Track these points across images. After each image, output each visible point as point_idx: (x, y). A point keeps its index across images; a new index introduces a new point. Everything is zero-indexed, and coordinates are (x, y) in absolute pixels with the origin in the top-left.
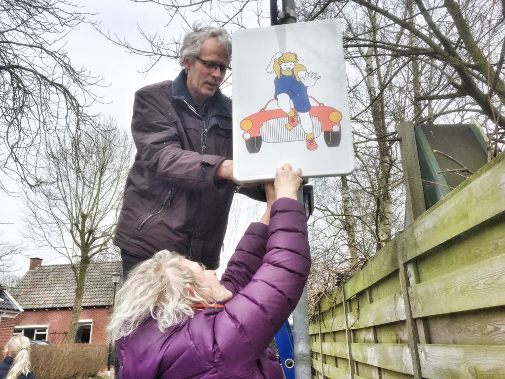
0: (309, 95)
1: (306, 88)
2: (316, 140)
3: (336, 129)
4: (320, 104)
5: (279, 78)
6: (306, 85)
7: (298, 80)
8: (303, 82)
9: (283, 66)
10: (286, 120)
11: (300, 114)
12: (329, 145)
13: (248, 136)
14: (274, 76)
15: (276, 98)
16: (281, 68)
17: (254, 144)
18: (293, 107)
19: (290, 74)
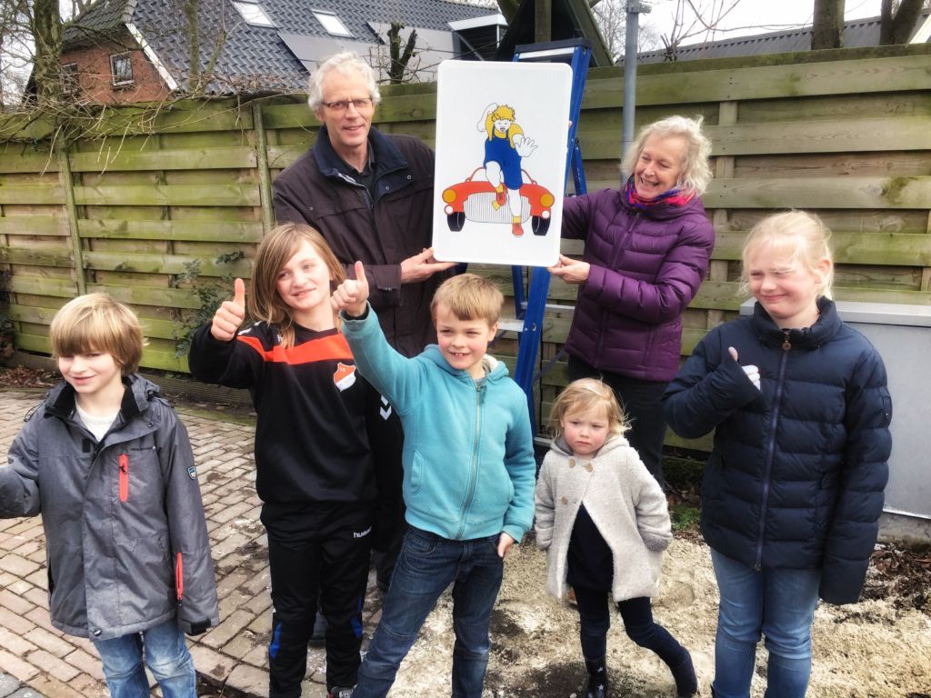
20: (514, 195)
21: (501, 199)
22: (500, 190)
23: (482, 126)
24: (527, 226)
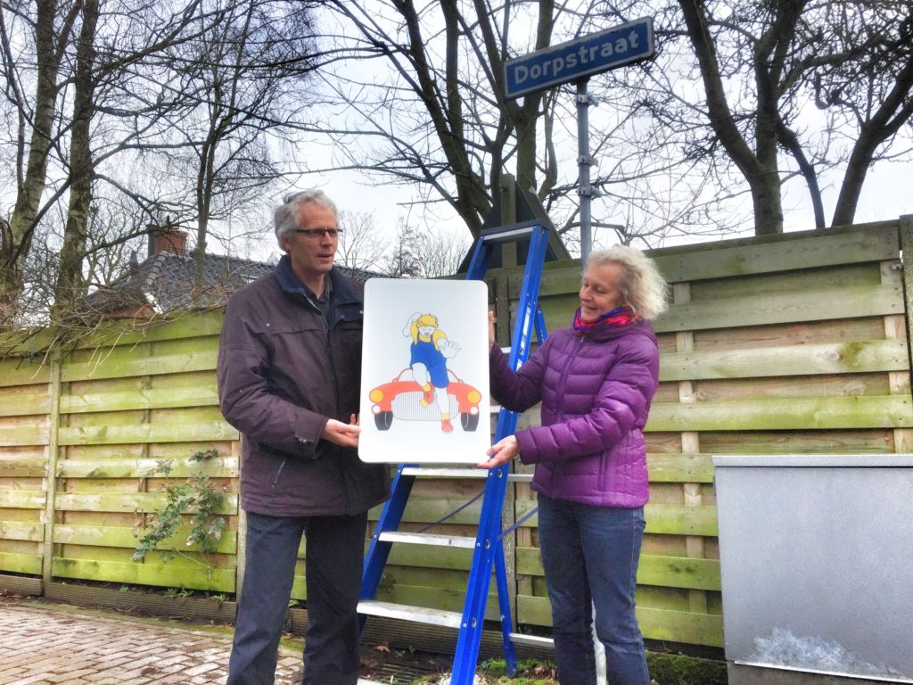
0: (447, 367)
1: (445, 359)
2: (452, 422)
3: (473, 411)
4: (459, 380)
5: (416, 343)
6: (445, 356)
7: (436, 348)
8: (442, 352)
9: (421, 330)
10: (421, 394)
11: (436, 388)
12: (466, 429)
13: (377, 410)
14: (410, 341)
15: (411, 368)
16: (419, 333)
17: (384, 420)
18: (429, 380)
19: (428, 340)
20: (441, 393)
21: (429, 397)
22: (428, 388)
23: (407, 332)
24: (457, 422)
